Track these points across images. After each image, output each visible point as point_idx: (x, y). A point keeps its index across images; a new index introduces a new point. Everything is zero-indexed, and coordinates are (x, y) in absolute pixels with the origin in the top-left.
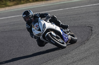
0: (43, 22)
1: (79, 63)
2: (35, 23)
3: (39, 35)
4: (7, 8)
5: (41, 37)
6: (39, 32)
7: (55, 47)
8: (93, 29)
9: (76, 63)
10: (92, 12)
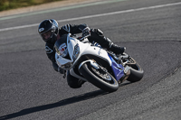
1: (164, 109)
3: (67, 66)
4: (32, 9)
5: (71, 70)
6: (68, 61)
9: (158, 109)
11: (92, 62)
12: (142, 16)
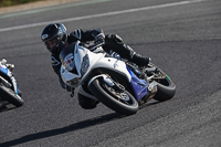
2: (66, 54)
11: (105, 76)
12: (199, 10)
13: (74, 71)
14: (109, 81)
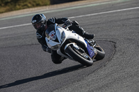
0: (61, 30)
2: (50, 31)
3: (56, 47)
5: (58, 51)
7: (78, 63)
8: (117, 45)
10: (116, 21)
11: (74, 44)
13: (57, 40)
14: (76, 46)
